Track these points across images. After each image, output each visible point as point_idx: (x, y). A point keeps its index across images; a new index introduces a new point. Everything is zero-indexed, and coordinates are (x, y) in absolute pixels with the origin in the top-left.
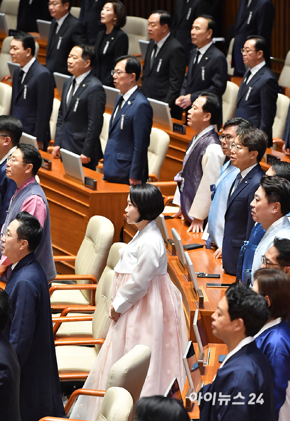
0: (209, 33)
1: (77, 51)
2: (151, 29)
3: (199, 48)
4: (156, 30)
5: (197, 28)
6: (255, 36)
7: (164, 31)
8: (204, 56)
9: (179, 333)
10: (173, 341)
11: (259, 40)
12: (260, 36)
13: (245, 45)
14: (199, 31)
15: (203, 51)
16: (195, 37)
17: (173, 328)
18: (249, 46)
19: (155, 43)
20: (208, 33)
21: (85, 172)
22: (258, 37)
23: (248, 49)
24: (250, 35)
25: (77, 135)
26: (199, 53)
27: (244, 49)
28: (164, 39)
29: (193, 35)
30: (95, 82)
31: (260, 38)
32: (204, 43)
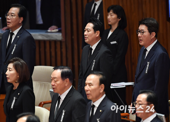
0: (102, 88)
2: (54, 84)
3: (94, 102)
4: (58, 85)
5: (90, 84)
6: (147, 90)
7: (66, 85)
8: (99, 108)
11: (150, 94)
12: (151, 91)
13: (138, 99)
14: (93, 87)
15: (97, 104)
16: (89, 92)
18: (141, 100)
19: (59, 95)
20: (100, 88)
22: (149, 92)
23: (140, 103)
24: (142, 90)
26: (94, 106)
27: (136, 102)
28: (67, 92)
29: (87, 91)
31: (151, 92)
32: (97, 98)
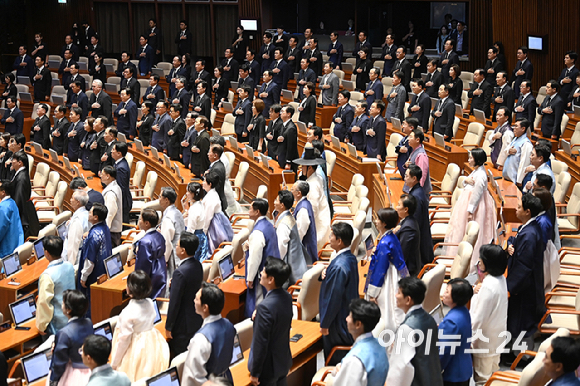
0: (504, 80)
1: (442, 87)
2: (475, 77)
3: (500, 86)
4: (477, 78)
5: (499, 77)
7: (482, 78)
9: (492, 218)
10: (489, 222)
11: (528, 82)
12: (529, 80)
13: (522, 84)
14: (500, 79)
17: (489, 216)
19: (478, 83)
21: (446, 143)
23: (523, 86)
25: (442, 126)
27: (521, 86)
28: (482, 82)
29: (497, 80)
30: (450, 101)
